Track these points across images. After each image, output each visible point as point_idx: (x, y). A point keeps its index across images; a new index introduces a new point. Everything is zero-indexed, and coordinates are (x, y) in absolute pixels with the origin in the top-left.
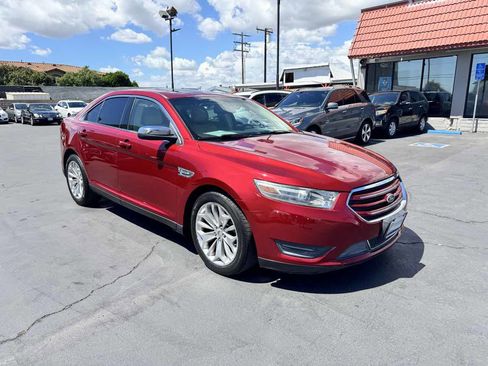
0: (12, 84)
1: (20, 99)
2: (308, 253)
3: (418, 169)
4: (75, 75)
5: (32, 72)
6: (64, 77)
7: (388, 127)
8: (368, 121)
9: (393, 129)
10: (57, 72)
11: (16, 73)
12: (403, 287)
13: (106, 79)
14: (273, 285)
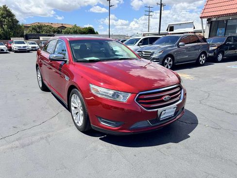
0: (44, 33)
1: (45, 39)
2: (113, 124)
3: (223, 81)
4: (71, 29)
5: (52, 27)
6: (66, 30)
7: (217, 56)
8: (204, 53)
9: (220, 57)
10: (63, 27)
11: (45, 28)
12: (168, 148)
13: (84, 30)
14: (100, 139)
